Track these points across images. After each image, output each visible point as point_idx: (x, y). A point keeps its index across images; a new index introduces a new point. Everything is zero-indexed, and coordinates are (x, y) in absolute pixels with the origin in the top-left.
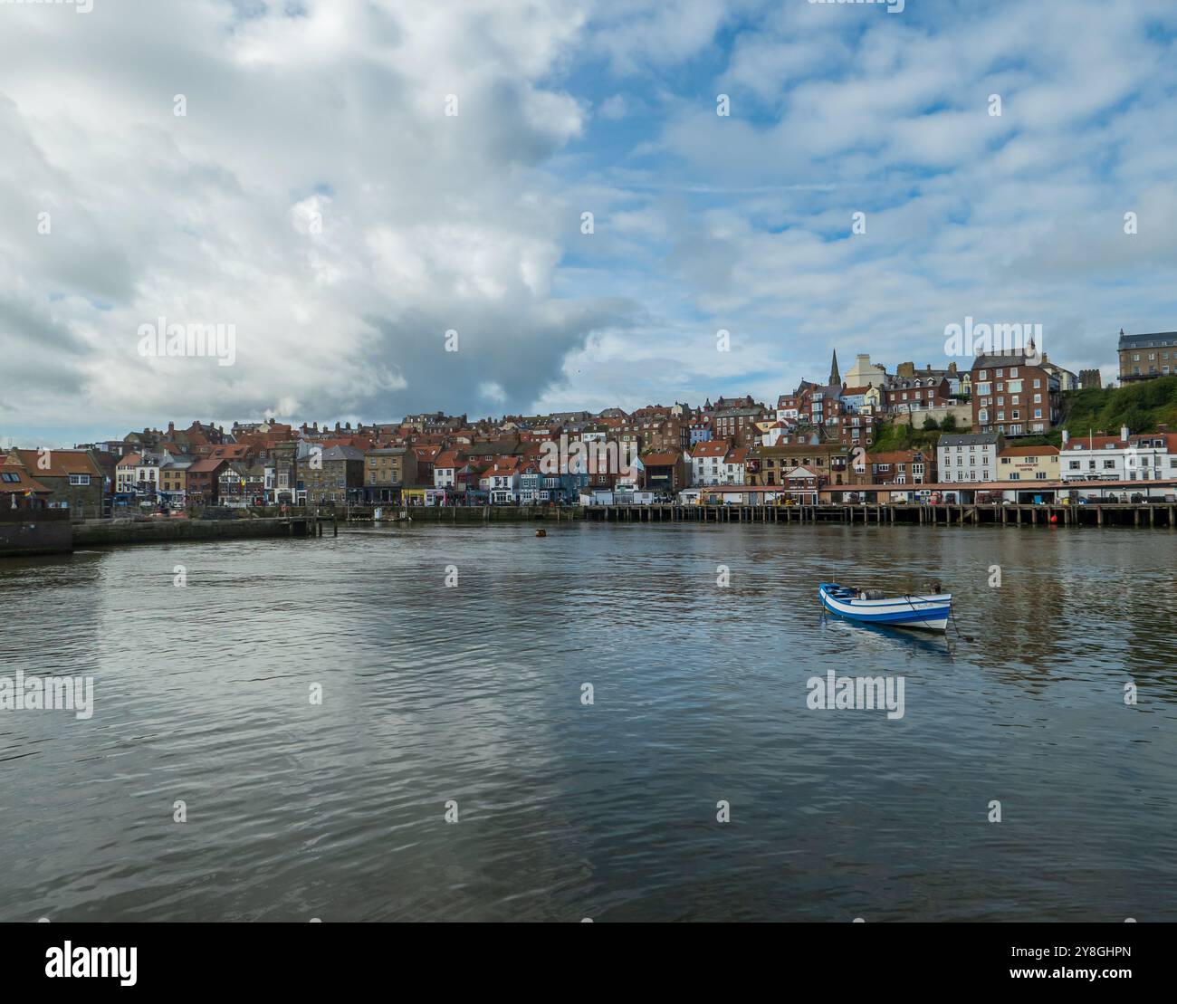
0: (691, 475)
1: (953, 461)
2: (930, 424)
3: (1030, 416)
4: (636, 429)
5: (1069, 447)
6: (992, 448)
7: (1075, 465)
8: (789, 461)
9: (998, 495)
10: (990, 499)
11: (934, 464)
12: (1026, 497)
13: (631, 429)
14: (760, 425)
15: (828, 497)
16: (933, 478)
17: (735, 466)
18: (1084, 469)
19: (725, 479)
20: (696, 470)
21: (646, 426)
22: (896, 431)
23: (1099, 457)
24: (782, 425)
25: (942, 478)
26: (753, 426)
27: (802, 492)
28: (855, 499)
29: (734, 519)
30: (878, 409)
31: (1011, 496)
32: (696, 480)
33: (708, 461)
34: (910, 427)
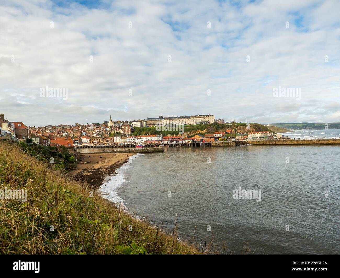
0: (81, 141)
1: (116, 139)
2: (117, 133)
3: (128, 132)
4: (73, 132)
5: (128, 138)
6: (120, 137)
7: (128, 140)
8: (95, 139)
9: (117, 144)
10: (116, 144)
11: (114, 139)
12: (120, 144)
13: (72, 133)
14: (94, 132)
15: (99, 144)
16: (114, 142)
17: (88, 140)
18: (129, 141)
19: (87, 142)
20: (82, 140)
21: (75, 132)
22: (112, 134)
23: (130, 139)
24: (97, 132)
25: (114, 141)
26: (92, 132)
27: (96, 144)
28: (102, 145)
29: (87, 148)
30: (110, 130)
31: (119, 144)
32: (82, 142)
33: (84, 139)
34: (114, 133)
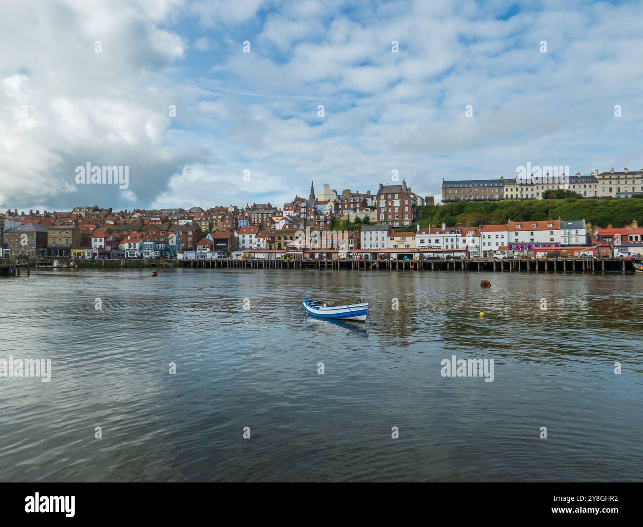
0: (238, 244)
1: (368, 239)
2: (358, 220)
3: (403, 217)
4: (209, 218)
5: (420, 233)
6: (386, 233)
7: (422, 241)
8: (288, 237)
9: (388, 255)
10: (384, 257)
11: (359, 240)
12: (401, 256)
13: (206, 219)
14: (274, 219)
15: (308, 256)
16: (359, 247)
17: (261, 239)
18: (426, 244)
19: (256, 246)
20: (241, 241)
21: (214, 217)
22: (341, 223)
23: (434, 237)
24: (286, 219)
25: (362, 247)
26: (271, 219)
27: (295, 253)
28: (321, 257)
29: (260, 267)
30: (333, 212)
31: (394, 256)
32: (241, 247)
33: (247, 237)
34: (348, 222)
